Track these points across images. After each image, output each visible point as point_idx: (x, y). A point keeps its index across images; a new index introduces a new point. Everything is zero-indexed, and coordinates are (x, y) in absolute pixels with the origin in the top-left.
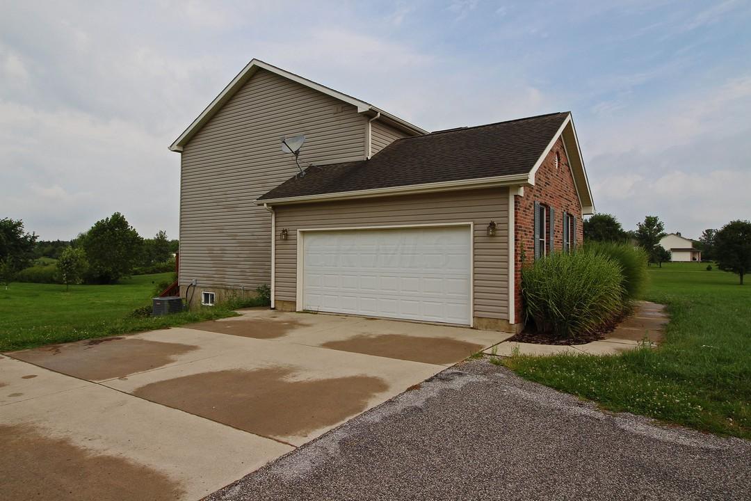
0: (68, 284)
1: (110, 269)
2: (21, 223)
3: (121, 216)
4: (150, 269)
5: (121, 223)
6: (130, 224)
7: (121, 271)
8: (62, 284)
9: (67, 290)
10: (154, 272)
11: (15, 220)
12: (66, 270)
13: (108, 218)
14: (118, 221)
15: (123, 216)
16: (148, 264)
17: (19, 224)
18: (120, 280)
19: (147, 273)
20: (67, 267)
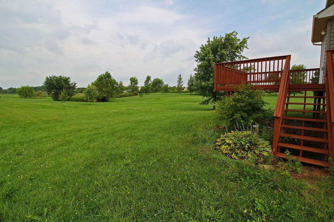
0: (91, 102)
1: (106, 95)
4: (119, 96)
5: (109, 76)
6: (112, 77)
7: (110, 96)
8: (88, 102)
9: (90, 105)
11: (67, 77)
12: (89, 95)
13: (104, 74)
14: (108, 76)
15: (110, 73)
17: (69, 78)
18: (109, 100)
19: (118, 97)
20: (89, 94)
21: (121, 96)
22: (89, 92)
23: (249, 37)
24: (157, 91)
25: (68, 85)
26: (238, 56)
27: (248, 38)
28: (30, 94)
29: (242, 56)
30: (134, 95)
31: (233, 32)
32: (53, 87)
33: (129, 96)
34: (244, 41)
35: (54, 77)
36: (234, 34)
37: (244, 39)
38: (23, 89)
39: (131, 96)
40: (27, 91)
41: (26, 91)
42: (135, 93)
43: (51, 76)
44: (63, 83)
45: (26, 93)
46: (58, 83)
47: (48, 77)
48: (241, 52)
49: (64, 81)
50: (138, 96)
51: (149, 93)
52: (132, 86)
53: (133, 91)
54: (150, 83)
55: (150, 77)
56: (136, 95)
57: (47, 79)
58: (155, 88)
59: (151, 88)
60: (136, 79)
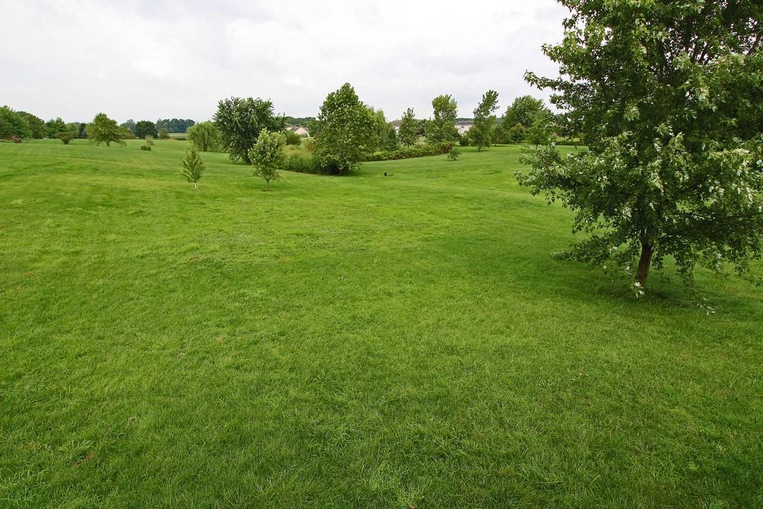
1: (337, 158)
2: (271, 103)
3: (351, 88)
4: (394, 153)
5: (350, 98)
10: (398, 157)
11: (265, 100)
14: (348, 96)
15: (354, 88)
16: (393, 148)
18: (350, 169)
19: (390, 159)
21: (402, 153)
24: (517, 138)
28: (213, 140)
30: (440, 153)
32: (233, 128)
33: (424, 154)
35: (236, 102)
39: (431, 154)
40: (206, 133)
42: (444, 147)
43: (230, 99)
44: (254, 118)
45: (204, 139)
46: (245, 118)
47: (223, 102)
49: (258, 111)
50: (445, 156)
51: (487, 145)
52: (438, 122)
53: (439, 138)
54: (492, 114)
55: (496, 95)
56: (445, 153)
57: (222, 106)
58: (513, 129)
59: (498, 130)
60: (450, 101)
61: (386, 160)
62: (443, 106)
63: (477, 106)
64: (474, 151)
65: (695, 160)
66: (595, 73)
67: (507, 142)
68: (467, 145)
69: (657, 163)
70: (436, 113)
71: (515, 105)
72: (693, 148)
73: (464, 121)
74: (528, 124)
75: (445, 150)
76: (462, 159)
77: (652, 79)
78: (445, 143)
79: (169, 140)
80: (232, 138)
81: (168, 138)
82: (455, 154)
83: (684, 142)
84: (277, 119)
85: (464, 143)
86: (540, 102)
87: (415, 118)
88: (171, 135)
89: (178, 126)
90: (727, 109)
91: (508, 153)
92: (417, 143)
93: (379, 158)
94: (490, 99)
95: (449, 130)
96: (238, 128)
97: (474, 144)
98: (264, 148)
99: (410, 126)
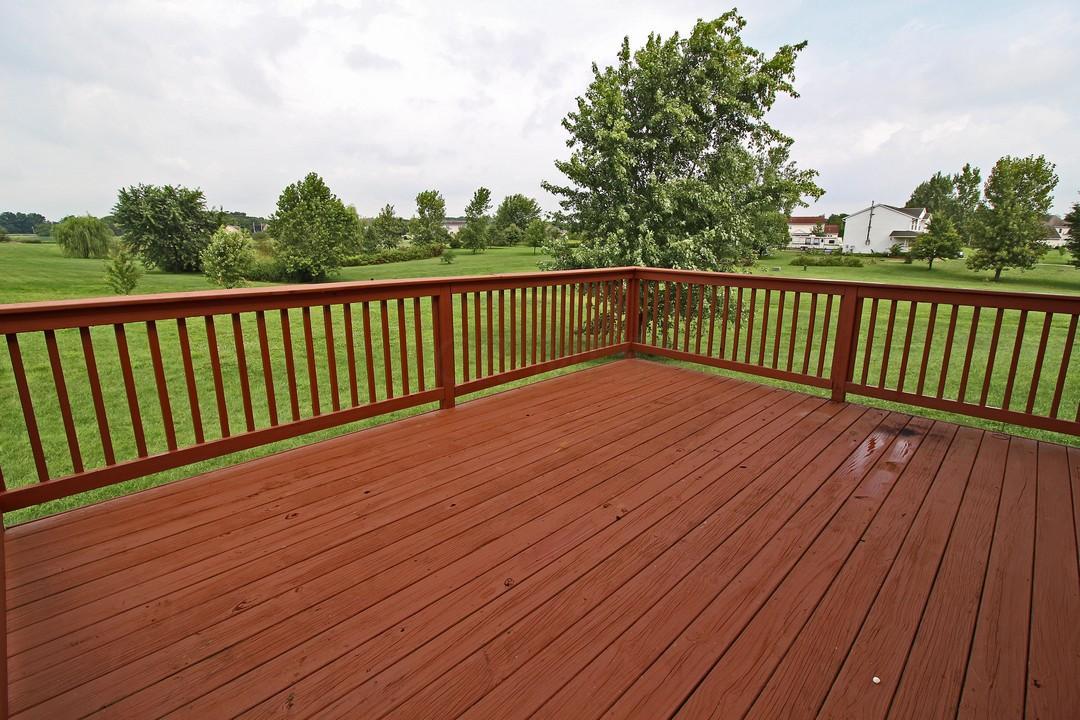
1: (308, 261)
2: (201, 193)
3: (318, 178)
4: (374, 257)
5: (320, 190)
6: (332, 192)
7: (326, 262)
10: (380, 261)
11: (192, 189)
13: (299, 182)
14: (315, 188)
15: (321, 179)
16: (373, 250)
17: (199, 194)
18: (327, 275)
19: (371, 263)
20: (223, 261)
21: (384, 257)
22: (221, 255)
23: (806, 43)
24: (513, 240)
25: (196, 217)
26: (750, 128)
27: (800, 47)
28: (98, 242)
29: (766, 128)
30: (430, 256)
31: (726, 17)
32: (144, 225)
33: (413, 258)
34: (783, 62)
35: (148, 190)
36: (731, 24)
37: (785, 51)
38: (72, 228)
39: (419, 258)
40: (87, 233)
41: (82, 235)
42: (434, 249)
43: (137, 187)
44: (176, 211)
45: (84, 241)
46: (161, 212)
47: (128, 191)
48: (765, 109)
49: (181, 204)
50: (438, 260)
51: (482, 247)
52: (424, 221)
53: (428, 239)
54: (485, 213)
55: (488, 193)
56: (435, 256)
57: (124, 197)
58: (507, 229)
59: (491, 231)
60: (437, 198)
61: (365, 264)
62: (429, 202)
63: (469, 204)
64: (469, 254)
65: (663, 250)
66: (594, 185)
67: (503, 245)
68: (459, 248)
69: (640, 251)
70: (421, 212)
71: (505, 204)
72: (661, 242)
73: (454, 221)
74: (522, 225)
75: (437, 253)
76: (458, 262)
77: (630, 191)
78: (434, 244)
79: (11, 243)
80: (145, 238)
81: (8, 240)
82: (448, 258)
83: (655, 237)
84: (211, 214)
85: (455, 245)
86: (532, 201)
87: (395, 216)
88: (12, 236)
89: (15, 224)
90: (679, 214)
91: (506, 256)
92: (401, 246)
93: (356, 263)
94: (482, 197)
95: (438, 230)
96: (152, 226)
97: (466, 247)
98: (225, 248)
99: (388, 225)
